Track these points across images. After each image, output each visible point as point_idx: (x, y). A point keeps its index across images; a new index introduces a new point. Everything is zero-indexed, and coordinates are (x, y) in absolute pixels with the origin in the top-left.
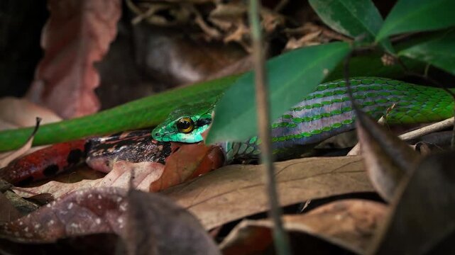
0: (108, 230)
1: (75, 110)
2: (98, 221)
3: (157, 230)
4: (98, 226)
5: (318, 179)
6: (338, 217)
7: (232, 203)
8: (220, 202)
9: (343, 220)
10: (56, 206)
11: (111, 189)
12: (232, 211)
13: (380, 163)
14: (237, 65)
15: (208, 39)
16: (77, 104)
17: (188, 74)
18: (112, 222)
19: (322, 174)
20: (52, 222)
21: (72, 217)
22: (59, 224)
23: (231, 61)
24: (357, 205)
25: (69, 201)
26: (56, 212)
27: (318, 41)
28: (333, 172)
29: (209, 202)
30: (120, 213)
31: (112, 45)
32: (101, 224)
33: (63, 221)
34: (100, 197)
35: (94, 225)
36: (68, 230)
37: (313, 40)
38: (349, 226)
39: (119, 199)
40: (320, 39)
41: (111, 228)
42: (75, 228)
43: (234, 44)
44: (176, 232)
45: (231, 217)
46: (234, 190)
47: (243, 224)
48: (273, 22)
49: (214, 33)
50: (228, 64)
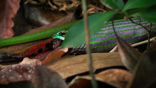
0: (24, 79)
1: (4, 35)
2: (21, 76)
3: (46, 79)
4: (21, 78)
5: (100, 61)
6: (111, 75)
7: (70, 70)
8: (65, 69)
9: (113, 76)
10: (5, 71)
11: (26, 64)
12: (70, 73)
13: (126, 56)
14: (63, 19)
15: (53, 10)
16: (5, 33)
17: (44, 22)
18: (26, 77)
19: (101, 59)
20: (3, 76)
21: (11, 75)
22: (6, 77)
23: (60, 17)
24: (117, 71)
25: (10, 69)
26: (5, 73)
27: (94, 11)
28: (105, 59)
29: (61, 69)
30: (29, 73)
31: (18, 11)
32: (22, 77)
33: (7, 76)
34: (21, 67)
35: (19, 78)
36: (9, 79)
37: (92, 11)
38: (115, 78)
39: (29, 68)
40: (95, 10)
41: (26, 79)
42: (12, 79)
43: (63, 11)
44: (53, 80)
45: (70, 75)
46: (69, 65)
47: (77, 78)
48: (77, 4)
49: (55, 7)
50: (59, 18)
